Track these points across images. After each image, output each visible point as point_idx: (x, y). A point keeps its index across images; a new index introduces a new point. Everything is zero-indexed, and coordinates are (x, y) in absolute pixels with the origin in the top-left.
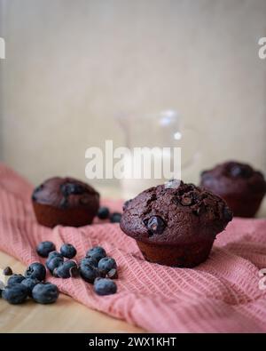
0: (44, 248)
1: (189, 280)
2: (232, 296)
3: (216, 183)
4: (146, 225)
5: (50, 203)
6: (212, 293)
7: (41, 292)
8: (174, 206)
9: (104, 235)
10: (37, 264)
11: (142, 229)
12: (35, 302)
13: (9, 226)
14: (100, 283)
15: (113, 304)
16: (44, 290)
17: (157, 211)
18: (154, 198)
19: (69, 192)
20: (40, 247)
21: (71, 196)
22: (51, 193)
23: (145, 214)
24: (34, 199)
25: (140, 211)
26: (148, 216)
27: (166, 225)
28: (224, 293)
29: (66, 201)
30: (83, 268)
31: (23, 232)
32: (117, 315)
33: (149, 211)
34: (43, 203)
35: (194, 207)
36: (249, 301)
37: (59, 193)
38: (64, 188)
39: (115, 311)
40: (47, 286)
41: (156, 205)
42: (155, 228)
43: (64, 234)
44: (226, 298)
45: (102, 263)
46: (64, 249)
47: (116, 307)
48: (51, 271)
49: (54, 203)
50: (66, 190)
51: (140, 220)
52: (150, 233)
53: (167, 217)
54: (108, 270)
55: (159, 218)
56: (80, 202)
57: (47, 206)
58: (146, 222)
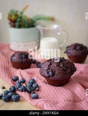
0: (15, 78)
1: (62, 93)
2: (75, 99)
3: (71, 51)
4: (48, 74)
5: (16, 61)
6: (69, 99)
7: (14, 98)
8: (57, 68)
9: (34, 72)
10: (13, 87)
11: (47, 75)
12: (13, 101)
13: (3, 69)
14: (33, 95)
15: (37, 104)
16: (15, 98)
17: (52, 69)
18: (51, 64)
19: (23, 58)
20: (14, 78)
21: (23, 59)
22: (17, 58)
23: (48, 70)
24: (11, 59)
25: (46, 69)
26: (49, 71)
27: (54, 74)
28: (73, 99)
29: (22, 61)
30: (28, 88)
31: (8, 72)
32: (39, 107)
33: (49, 69)
34: (14, 61)
35: (64, 68)
36: (81, 101)
37: (19, 58)
38: (21, 56)
39: (38, 106)
40: (16, 96)
41: (51, 67)
42: (51, 75)
43: (21, 73)
44: (73, 100)
45: (34, 85)
46: (21, 80)
47: (38, 105)
48: (17, 89)
49: (18, 61)
50: (22, 57)
51: (46, 72)
52: (49, 76)
53: (55, 71)
54: (36, 88)
55: (52, 72)
56: (26, 61)
57: (16, 62)
58: (48, 73)
